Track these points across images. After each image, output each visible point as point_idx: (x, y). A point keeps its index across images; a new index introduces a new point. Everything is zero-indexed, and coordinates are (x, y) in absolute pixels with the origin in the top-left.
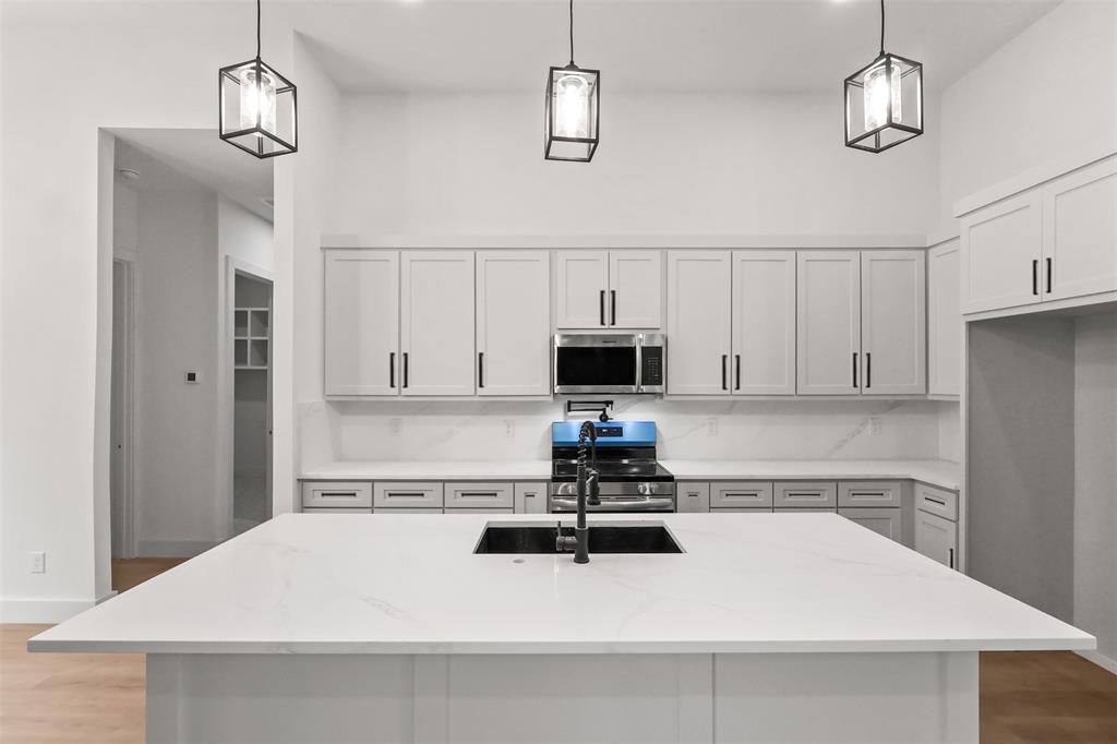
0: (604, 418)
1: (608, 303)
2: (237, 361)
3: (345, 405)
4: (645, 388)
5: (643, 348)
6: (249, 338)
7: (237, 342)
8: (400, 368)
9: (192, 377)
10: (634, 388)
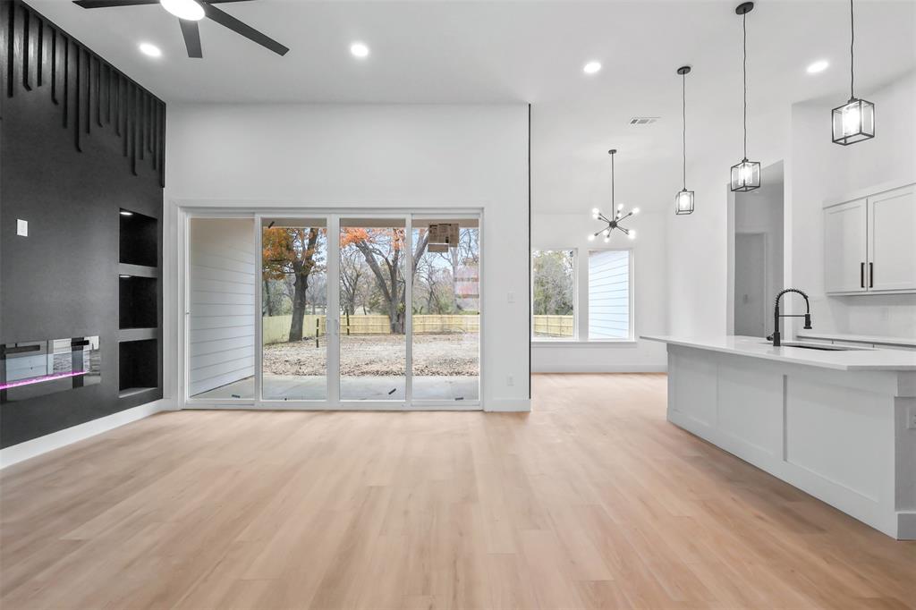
8: (867, 273)
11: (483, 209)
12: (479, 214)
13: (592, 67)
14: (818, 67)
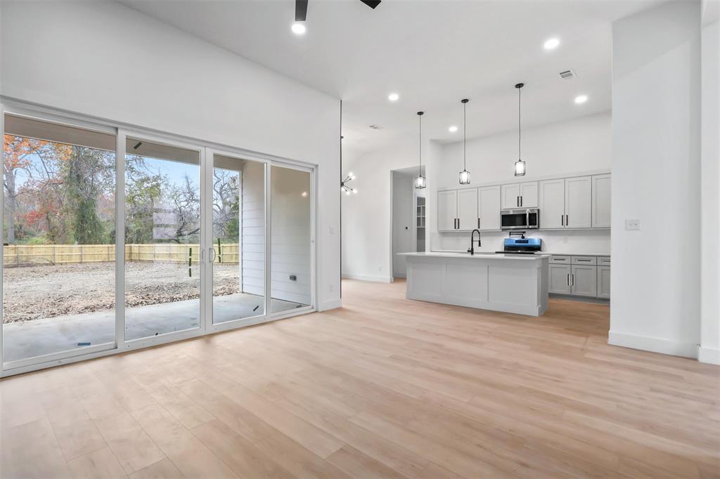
0: (523, 237)
1: (520, 200)
2: (418, 225)
3: (444, 234)
4: (530, 227)
5: (529, 214)
6: (421, 216)
7: (418, 218)
8: (457, 223)
9: (407, 228)
10: (527, 227)
11: (317, 166)
12: (313, 169)
13: (394, 97)
14: (453, 129)
